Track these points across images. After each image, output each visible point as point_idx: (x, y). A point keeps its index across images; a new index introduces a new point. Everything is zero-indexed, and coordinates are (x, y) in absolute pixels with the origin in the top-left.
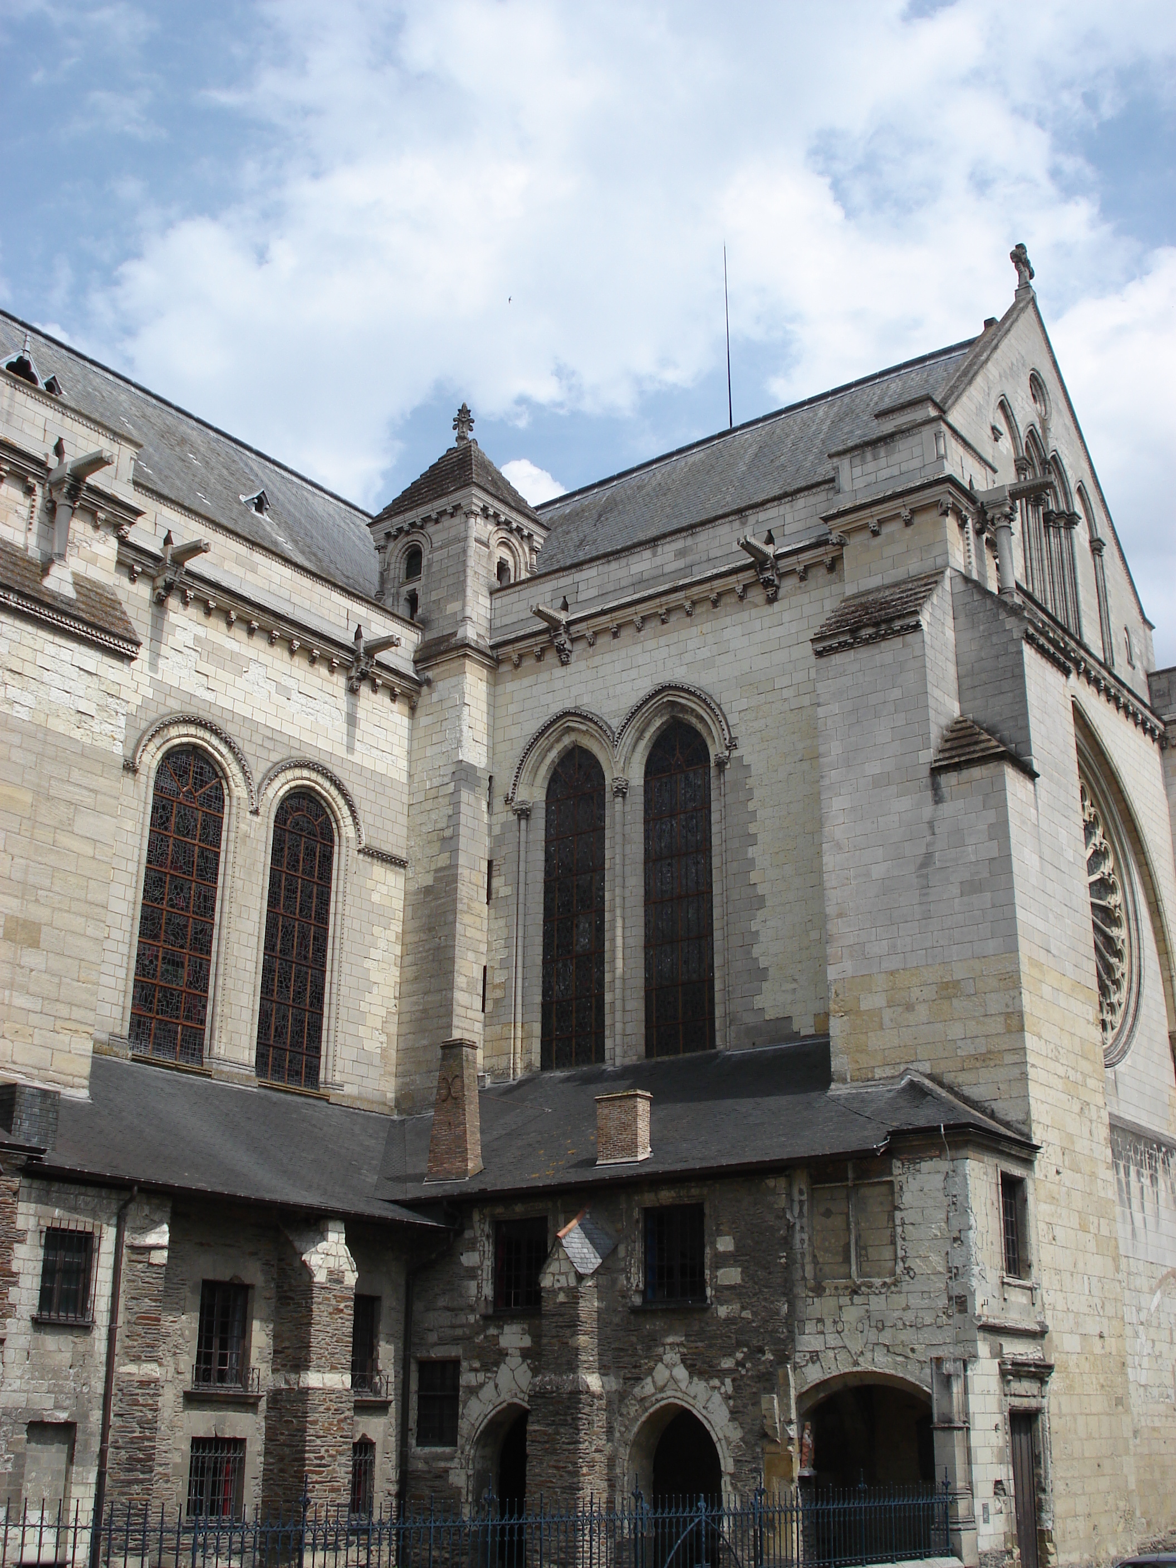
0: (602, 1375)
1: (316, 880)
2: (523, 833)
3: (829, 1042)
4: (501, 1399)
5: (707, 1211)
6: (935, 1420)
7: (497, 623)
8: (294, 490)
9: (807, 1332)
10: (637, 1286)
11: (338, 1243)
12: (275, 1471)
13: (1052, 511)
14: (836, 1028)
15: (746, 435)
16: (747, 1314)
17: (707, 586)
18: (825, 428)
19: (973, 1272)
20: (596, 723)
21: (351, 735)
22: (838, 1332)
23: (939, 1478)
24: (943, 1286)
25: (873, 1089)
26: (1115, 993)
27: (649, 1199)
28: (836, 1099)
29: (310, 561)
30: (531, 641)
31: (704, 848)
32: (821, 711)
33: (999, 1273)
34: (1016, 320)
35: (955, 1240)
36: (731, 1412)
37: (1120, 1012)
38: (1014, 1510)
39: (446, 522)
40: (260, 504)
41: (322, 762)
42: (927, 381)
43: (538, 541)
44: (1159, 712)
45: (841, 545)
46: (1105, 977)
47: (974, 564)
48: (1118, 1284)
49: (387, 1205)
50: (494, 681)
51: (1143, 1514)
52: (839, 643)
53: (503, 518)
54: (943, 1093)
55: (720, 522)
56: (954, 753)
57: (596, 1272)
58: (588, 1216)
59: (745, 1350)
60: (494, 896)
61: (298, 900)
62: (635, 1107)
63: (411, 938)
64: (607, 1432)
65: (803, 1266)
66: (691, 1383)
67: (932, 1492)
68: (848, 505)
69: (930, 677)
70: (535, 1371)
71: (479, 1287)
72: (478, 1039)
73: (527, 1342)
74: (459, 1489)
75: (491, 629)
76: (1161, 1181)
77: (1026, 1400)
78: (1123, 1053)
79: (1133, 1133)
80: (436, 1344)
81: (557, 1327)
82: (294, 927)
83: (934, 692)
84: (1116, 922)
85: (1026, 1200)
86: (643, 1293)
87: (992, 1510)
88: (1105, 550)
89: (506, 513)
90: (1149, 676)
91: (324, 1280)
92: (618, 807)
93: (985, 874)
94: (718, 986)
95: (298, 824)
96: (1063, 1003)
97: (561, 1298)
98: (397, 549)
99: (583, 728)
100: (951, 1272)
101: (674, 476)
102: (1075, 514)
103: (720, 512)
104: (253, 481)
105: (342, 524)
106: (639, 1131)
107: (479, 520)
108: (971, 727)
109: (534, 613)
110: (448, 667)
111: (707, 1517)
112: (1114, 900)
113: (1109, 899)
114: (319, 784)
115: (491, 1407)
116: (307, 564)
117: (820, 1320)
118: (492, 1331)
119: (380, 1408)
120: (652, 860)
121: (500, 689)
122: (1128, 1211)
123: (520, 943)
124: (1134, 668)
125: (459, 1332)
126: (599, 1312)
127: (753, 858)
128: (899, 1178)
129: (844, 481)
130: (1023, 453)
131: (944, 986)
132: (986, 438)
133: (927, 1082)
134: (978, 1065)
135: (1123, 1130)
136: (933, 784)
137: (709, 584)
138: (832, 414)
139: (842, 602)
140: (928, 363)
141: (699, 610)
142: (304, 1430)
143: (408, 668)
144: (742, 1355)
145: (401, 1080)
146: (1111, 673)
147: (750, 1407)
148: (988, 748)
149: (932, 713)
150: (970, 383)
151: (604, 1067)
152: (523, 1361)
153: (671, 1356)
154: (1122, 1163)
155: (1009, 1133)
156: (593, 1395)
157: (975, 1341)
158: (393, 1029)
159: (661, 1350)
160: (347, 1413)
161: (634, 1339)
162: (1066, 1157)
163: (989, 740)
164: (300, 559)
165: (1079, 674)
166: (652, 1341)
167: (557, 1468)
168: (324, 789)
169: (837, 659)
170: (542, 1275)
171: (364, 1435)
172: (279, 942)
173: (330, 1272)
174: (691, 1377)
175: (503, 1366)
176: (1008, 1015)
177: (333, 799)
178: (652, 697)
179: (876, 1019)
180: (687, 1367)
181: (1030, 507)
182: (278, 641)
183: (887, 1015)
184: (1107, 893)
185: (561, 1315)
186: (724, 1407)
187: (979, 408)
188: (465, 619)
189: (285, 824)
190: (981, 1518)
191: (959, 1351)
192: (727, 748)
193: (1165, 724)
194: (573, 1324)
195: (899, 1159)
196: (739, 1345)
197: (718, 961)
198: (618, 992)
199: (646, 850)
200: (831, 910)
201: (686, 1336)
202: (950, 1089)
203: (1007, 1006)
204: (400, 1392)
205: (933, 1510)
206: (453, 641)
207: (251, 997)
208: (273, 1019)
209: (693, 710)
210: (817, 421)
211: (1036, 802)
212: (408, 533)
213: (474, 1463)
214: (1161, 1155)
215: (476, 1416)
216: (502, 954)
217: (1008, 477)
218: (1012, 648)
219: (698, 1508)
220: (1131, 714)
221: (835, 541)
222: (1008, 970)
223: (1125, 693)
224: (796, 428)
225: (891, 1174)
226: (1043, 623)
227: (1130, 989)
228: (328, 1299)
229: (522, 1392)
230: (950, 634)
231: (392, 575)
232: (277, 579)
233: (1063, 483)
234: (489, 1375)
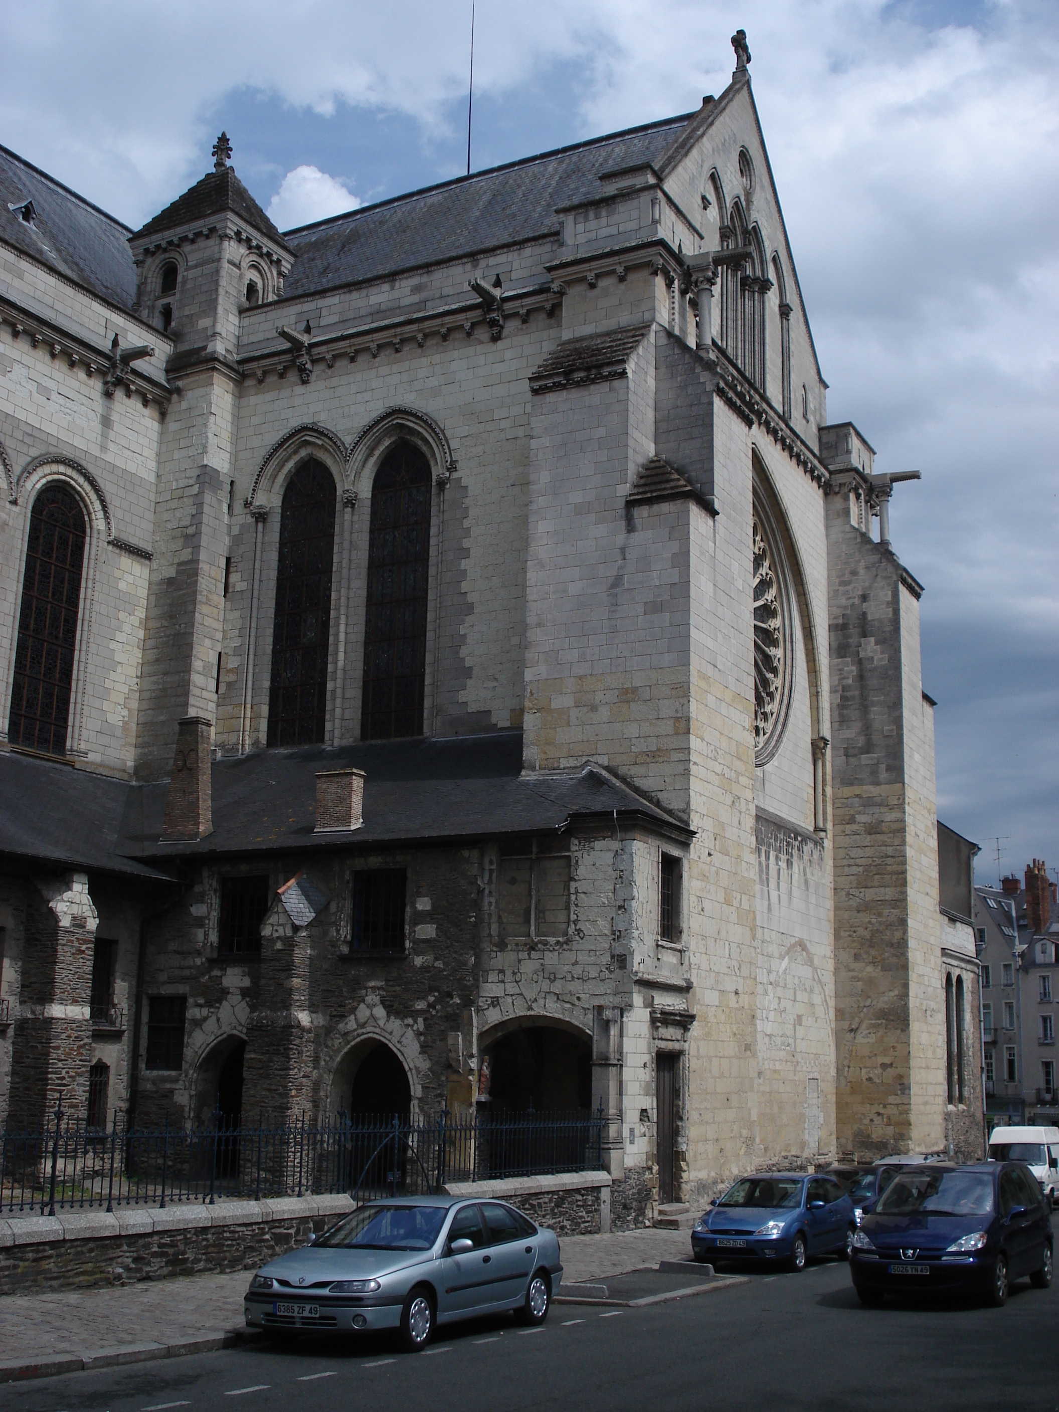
0: (312, 1012)
1: (68, 567)
2: (260, 535)
3: (522, 735)
4: (221, 1031)
5: (409, 875)
6: (594, 1057)
7: (245, 340)
8: (59, 201)
9: (490, 980)
10: (346, 937)
11: (81, 893)
12: (21, 1089)
13: (749, 276)
14: (530, 722)
15: (482, 182)
16: (439, 964)
17: (438, 321)
18: (554, 183)
19: (634, 935)
20: (331, 439)
21: (104, 436)
22: (517, 982)
23: (595, 1105)
24: (607, 946)
25: (558, 777)
26: (769, 704)
27: (359, 863)
28: (526, 784)
29: (72, 270)
30: (276, 359)
31: (423, 557)
32: (534, 443)
33: (655, 937)
34: (731, 100)
35: (620, 907)
36: (422, 1046)
37: (772, 720)
38: (655, 1134)
39: (202, 243)
40: (28, 213)
41: (77, 459)
42: (647, 148)
43: (286, 267)
44: (827, 462)
45: (561, 293)
46: (761, 689)
47: (677, 320)
48: (753, 950)
49: (125, 861)
50: (240, 394)
51: (762, 1141)
52: (554, 383)
53: (254, 243)
54: (618, 783)
55: (454, 263)
56: (647, 489)
57: (310, 924)
58: (305, 876)
59: (436, 994)
60: (230, 590)
61: (51, 584)
62: (351, 783)
63: (152, 624)
64: (314, 1060)
65: (489, 924)
66: (388, 1021)
67: (588, 1117)
68: (571, 258)
69: (632, 420)
70: (253, 1008)
71: (206, 935)
72: (210, 717)
73: (246, 982)
74: (183, 1107)
75: (238, 346)
76: (795, 865)
77: (670, 1043)
78: (772, 755)
79: (775, 824)
80: (165, 983)
81: (273, 970)
82: (46, 609)
83: (634, 433)
84: (774, 643)
85: (681, 877)
86: (350, 944)
87: (637, 1133)
88: (792, 314)
89: (257, 238)
90: (820, 429)
91: (68, 925)
92: (347, 517)
93: (667, 597)
94: (428, 680)
95: (53, 515)
96: (724, 712)
97: (279, 946)
98: (153, 265)
99: (320, 442)
100: (614, 934)
101: (413, 215)
102: (768, 281)
103: (454, 254)
104: (21, 190)
105: (103, 237)
106: (353, 804)
107: (232, 243)
108: (664, 466)
109: (280, 334)
110: (197, 378)
111: (400, 1133)
112: (774, 623)
113: (769, 623)
114: (73, 479)
115: (213, 1037)
116: (69, 273)
117: (502, 971)
118: (216, 973)
119: (116, 1036)
120: (376, 566)
121: (244, 401)
122: (765, 889)
123: (253, 634)
124: (808, 421)
125: (187, 973)
126: (311, 958)
127: (466, 570)
128: (576, 854)
129: (568, 235)
130: (728, 222)
131: (626, 691)
132: (696, 206)
133: (604, 773)
134: (648, 760)
135: (767, 820)
136: (627, 516)
137: (440, 320)
138: (560, 170)
139: (558, 346)
140: (649, 131)
141: (430, 342)
142: (48, 1054)
143: (160, 377)
144: (433, 998)
145: (139, 750)
146: (787, 425)
147: (438, 1042)
148: (677, 487)
149: (630, 451)
150: (686, 154)
151: (323, 747)
152: (243, 999)
153: (372, 998)
154: (763, 849)
155: (671, 820)
156: (303, 1029)
157: (632, 993)
158: (134, 705)
159: (364, 992)
160: (86, 1040)
161: (340, 982)
162: (717, 842)
163: (678, 480)
164: (62, 268)
165: (760, 424)
166: (357, 985)
167: (270, 1090)
168: (79, 484)
169: (551, 397)
170: (262, 926)
171: (100, 1059)
172: (32, 622)
173: (74, 918)
174: (388, 1015)
175: (224, 1003)
176: (677, 719)
177: (87, 494)
178: (383, 418)
179: (565, 717)
180: (385, 1007)
181: (729, 271)
182: (40, 345)
183: (574, 714)
184: (768, 618)
185: (278, 961)
186: (416, 1042)
187: (692, 179)
188: (215, 334)
189: (41, 514)
190: (628, 1140)
191: (617, 1001)
192: (448, 469)
193: (831, 473)
194: (288, 969)
195: (576, 838)
196: (432, 989)
197: (429, 659)
198: (339, 682)
199: (370, 556)
200: (531, 620)
201: (387, 980)
202: (623, 780)
203: (677, 711)
204: (132, 1023)
205: (588, 1130)
206: (203, 353)
207: (6, 671)
208: (25, 691)
209: (419, 433)
210: (547, 176)
211: (715, 536)
212: (165, 250)
213: (196, 1085)
214: (797, 843)
215: (198, 1045)
216: (237, 642)
217: (712, 244)
218: (704, 400)
219: (393, 1126)
220: (801, 463)
221: (556, 290)
222: (680, 680)
223: (799, 443)
224: (527, 181)
225: (569, 850)
226: (733, 376)
227: (781, 701)
228: (72, 941)
229: (241, 1025)
230: (651, 383)
231: (148, 289)
232: (41, 286)
233: (760, 252)
234: (212, 1010)
